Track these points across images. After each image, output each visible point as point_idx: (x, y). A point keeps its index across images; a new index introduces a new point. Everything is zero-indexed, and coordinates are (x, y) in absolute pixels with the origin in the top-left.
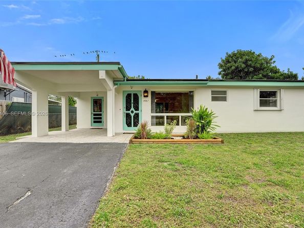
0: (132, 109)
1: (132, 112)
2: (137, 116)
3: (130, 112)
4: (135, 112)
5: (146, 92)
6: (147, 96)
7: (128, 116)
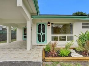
0: (42, 32)
1: (42, 34)
2: (44, 36)
3: (40, 34)
4: (43, 34)
5: (49, 23)
6: (49, 26)
7: (39, 36)
